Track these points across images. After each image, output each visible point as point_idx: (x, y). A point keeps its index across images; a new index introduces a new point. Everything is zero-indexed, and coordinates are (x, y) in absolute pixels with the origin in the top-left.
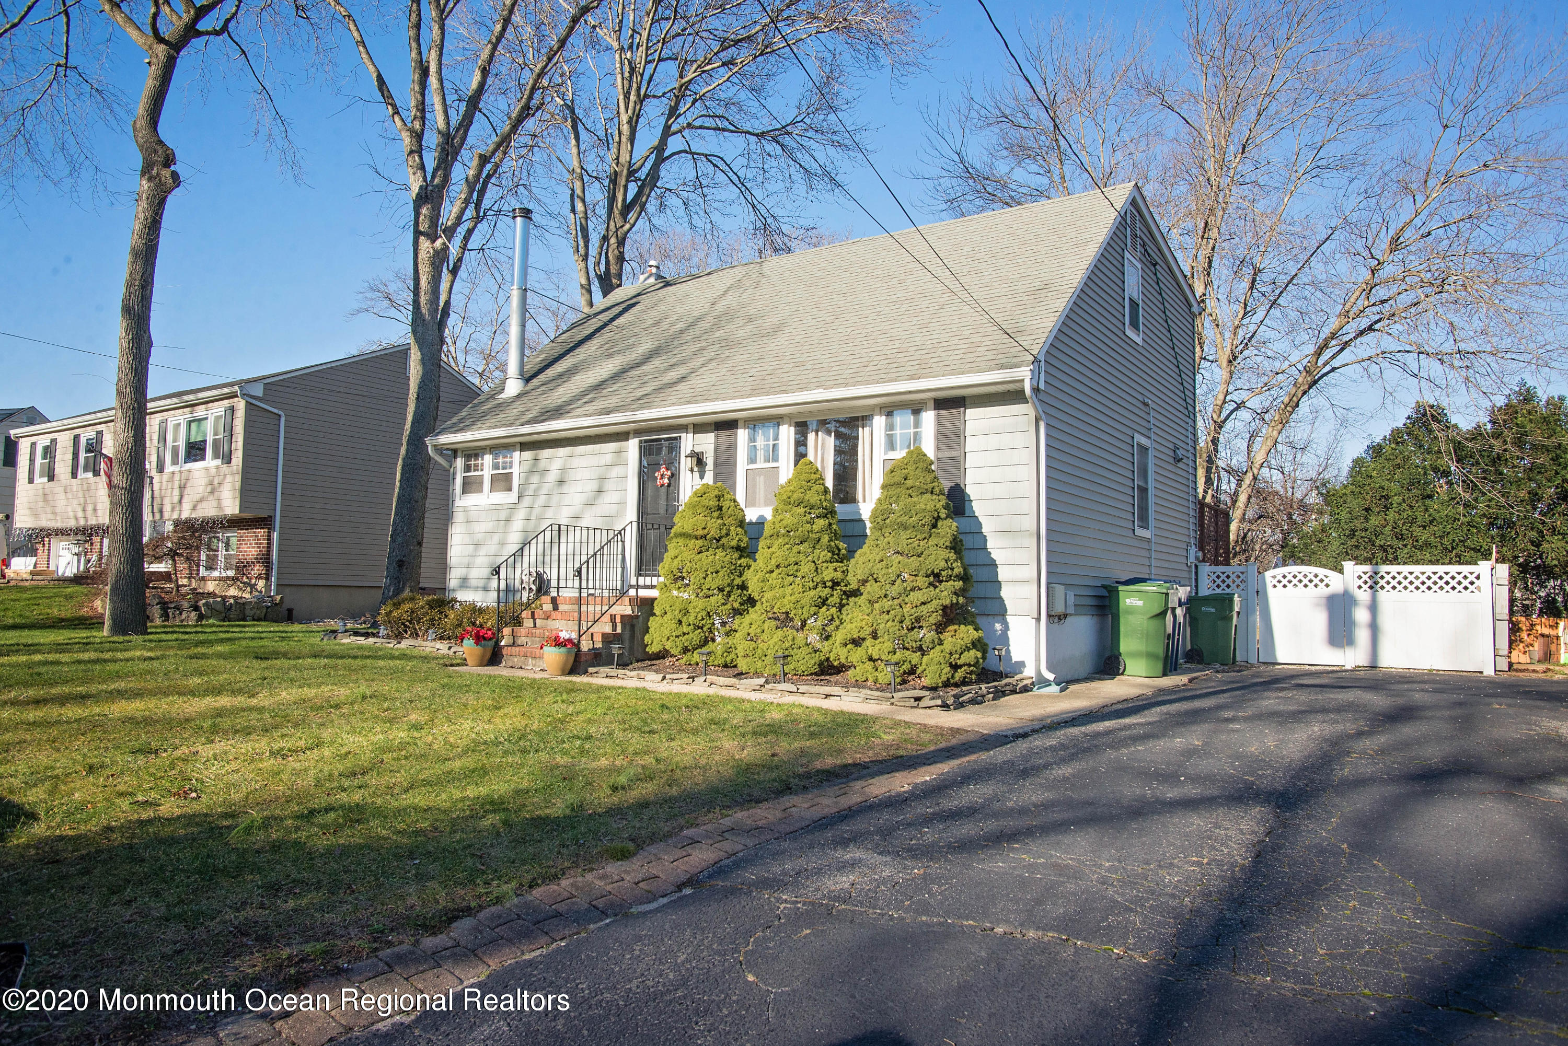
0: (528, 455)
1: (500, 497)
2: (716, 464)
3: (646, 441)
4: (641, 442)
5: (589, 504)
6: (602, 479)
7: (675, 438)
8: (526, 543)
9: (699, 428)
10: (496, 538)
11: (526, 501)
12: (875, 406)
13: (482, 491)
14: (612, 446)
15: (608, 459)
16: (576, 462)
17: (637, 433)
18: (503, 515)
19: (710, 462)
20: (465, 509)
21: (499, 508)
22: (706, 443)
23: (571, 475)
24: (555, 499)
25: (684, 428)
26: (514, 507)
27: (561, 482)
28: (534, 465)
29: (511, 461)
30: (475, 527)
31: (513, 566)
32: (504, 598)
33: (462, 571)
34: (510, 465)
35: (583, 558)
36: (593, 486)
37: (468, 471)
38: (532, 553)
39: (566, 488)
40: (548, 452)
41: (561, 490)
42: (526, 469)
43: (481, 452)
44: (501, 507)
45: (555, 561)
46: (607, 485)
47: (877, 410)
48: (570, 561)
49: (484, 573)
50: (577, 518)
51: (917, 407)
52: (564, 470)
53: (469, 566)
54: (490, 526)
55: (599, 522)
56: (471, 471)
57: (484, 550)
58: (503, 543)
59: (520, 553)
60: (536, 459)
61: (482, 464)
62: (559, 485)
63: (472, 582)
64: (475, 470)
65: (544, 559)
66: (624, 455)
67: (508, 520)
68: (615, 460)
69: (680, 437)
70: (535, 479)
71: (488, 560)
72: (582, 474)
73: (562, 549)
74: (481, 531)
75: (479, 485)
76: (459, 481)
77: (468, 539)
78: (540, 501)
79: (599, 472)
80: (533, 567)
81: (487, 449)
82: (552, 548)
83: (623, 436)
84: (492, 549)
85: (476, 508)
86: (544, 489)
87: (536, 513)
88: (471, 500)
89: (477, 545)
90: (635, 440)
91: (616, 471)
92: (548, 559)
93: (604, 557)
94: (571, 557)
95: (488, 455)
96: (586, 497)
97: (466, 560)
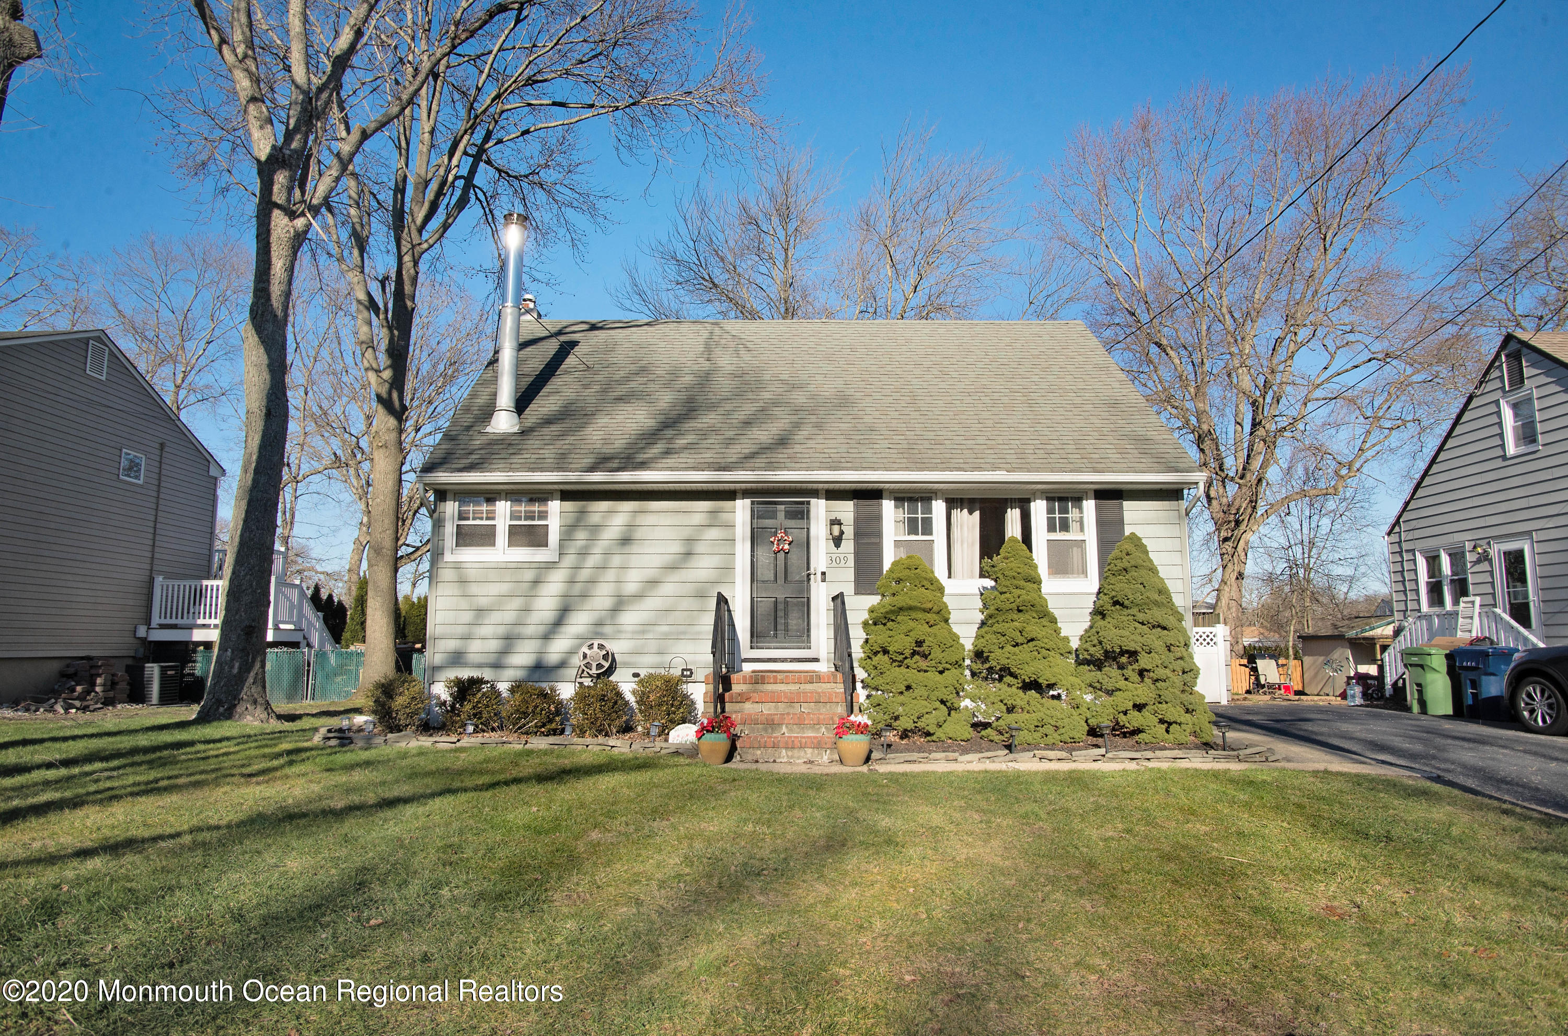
0: (569, 506)
1: (523, 554)
2: (858, 535)
3: (759, 503)
4: (753, 503)
5: (672, 568)
6: (690, 541)
7: (802, 503)
8: (565, 611)
9: (834, 494)
10: (517, 603)
11: (569, 560)
12: (1037, 490)
13: (494, 544)
14: (705, 505)
15: (698, 519)
16: (649, 519)
17: (746, 493)
18: (529, 575)
19: (849, 531)
20: (457, 566)
21: (520, 566)
22: (846, 510)
23: (639, 534)
24: (616, 560)
25: (815, 493)
26: (550, 566)
27: (626, 540)
28: (578, 520)
29: (547, 512)
30: (474, 589)
31: (547, 637)
32: (529, 676)
33: (452, 645)
34: (543, 515)
35: (665, 629)
36: (677, 548)
37: (468, 519)
38: (579, 622)
39: (635, 548)
40: (603, 505)
41: (627, 549)
42: (569, 522)
43: (490, 495)
44: (527, 565)
45: (619, 632)
46: (700, 548)
47: (1038, 494)
48: (643, 632)
49: (494, 645)
50: (653, 583)
51: (1076, 495)
52: (631, 526)
53: (467, 638)
54: (504, 588)
55: (689, 589)
56: (474, 519)
57: (496, 617)
58: (527, 610)
59: (558, 622)
60: (583, 512)
61: (494, 512)
62: (623, 544)
63: (472, 658)
64: (482, 519)
65: (599, 629)
66: (725, 516)
67: (536, 582)
68: (714, 520)
69: (808, 503)
70: (581, 535)
71: (501, 630)
72: (659, 533)
73: (630, 618)
74: (486, 593)
75: (486, 537)
76: (450, 530)
77: (464, 603)
78: (591, 561)
79: (686, 533)
80: (582, 638)
81: (503, 495)
82: (613, 617)
83: (730, 495)
84: (509, 616)
85: (482, 565)
86: (599, 548)
87: (584, 574)
88: (471, 555)
89: (480, 611)
90: (747, 502)
91: (714, 533)
92: (607, 629)
93: (697, 628)
94: (644, 628)
95: (503, 502)
96: (667, 559)
97: (460, 630)
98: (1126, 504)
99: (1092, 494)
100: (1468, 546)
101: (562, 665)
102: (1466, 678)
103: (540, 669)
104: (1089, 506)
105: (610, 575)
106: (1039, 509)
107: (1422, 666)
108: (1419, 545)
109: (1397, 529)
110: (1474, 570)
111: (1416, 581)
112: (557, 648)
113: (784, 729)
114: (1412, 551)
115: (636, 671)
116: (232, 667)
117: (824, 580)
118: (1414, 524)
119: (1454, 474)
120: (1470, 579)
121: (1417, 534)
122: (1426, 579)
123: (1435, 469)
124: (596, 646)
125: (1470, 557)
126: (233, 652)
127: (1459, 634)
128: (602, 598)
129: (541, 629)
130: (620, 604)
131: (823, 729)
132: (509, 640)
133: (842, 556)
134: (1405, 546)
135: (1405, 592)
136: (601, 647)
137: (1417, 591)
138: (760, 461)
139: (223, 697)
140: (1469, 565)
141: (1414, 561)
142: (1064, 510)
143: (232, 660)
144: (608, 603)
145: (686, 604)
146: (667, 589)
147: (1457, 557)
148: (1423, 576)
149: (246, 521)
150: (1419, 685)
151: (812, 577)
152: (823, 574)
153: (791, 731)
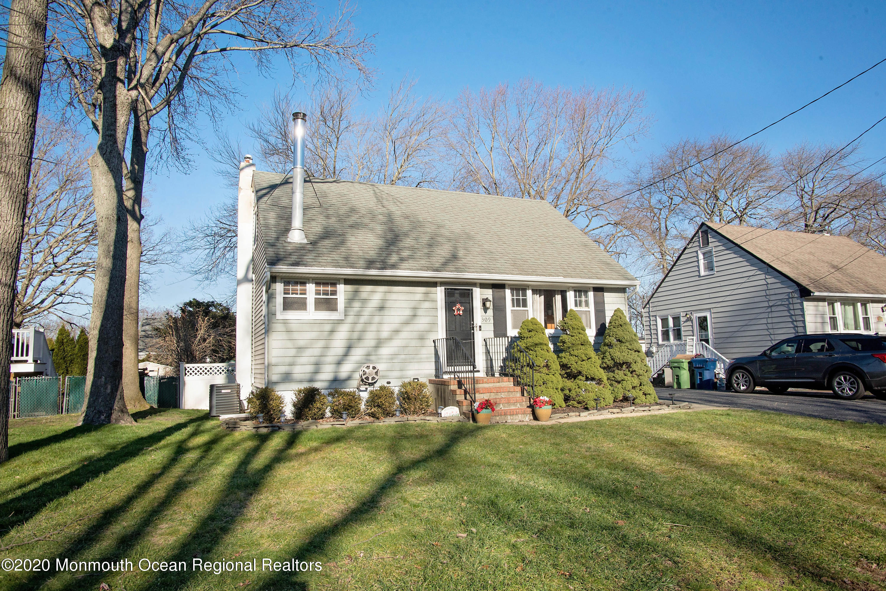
0: (349, 288)
1: (324, 315)
2: (494, 306)
3: (448, 289)
4: (445, 289)
5: (407, 323)
6: (415, 308)
7: (469, 290)
8: (349, 348)
9: (483, 286)
10: (321, 344)
11: (350, 319)
12: (571, 286)
13: (306, 309)
14: (422, 289)
15: (419, 297)
16: (394, 296)
17: (442, 284)
18: (328, 327)
19: (491, 304)
20: (285, 322)
21: (322, 322)
22: (489, 293)
23: (388, 304)
24: (377, 319)
25: (474, 285)
26: (340, 322)
27: (381, 308)
28: (355, 296)
29: (336, 291)
30: (296, 335)
31: (339, 363)
32: (330, 386)
33: (283, 369)
34: (334, 293)
35: (403, 356)
36: (408, 312)
37: (289, 294)
38: (357, 354)
39: (386, 312)
40: (368, 288)
41: (382, 313)
42: (350, 297)
43: (302, 281)
44: (326, 322)
45: (379, 359)
46: (420, 312)
47: (571, 288)
48: (392, 359)
49: (309, 369)
50: (397, 331)
51: (585, 289)
52: (384, 300)
53: (291, 364)
54: (314, 335)
55: (415, 335)
56: (292, 294)
57: (309, 352)
58: (327, 347)
59: (346, 354)
60: (356, 292)
61: (305, 290)
62: (380, 310)
63: (296, 376)
64: (297, 294)
65: (369, 358)
66: (431, 295)
67: (332, 331)
68: (427, 298)
69: (472, 289)
70: (357, 305)
71: (313, 360)
72: (398, 304)
73: (385, 351)
74: (303, 338)
75: (301, 305)
76: (279, 300)
77: (289, 344)
78: (363, 319)
79: (413, 304)
80: (361, 363)
81: (311, 280)
82: (376, 351)
83: (434, 284)
84: (317, 352)
85: (299, 321)
86: (367, 312)
87: (359, 327)
88: (292, 315)
89: (300, 349)
90: (443, 288)
91: (427, 305)
92: (373, 358)
93: (419, 356)
94: (393, 357)
95: (311, 284)
96: (402, 319)
97: (288, 360)
98: (606, 294)
99: (592, 289)
100: (683, 314)
101: (349, 378)
102: (697, 371)
103: (335, 380)
104: (591, 294)
105: (373, 327)
106: (570, 295)
107: (679, 368)
108: (658, 313)
109: (648, 306)
110: (684, 325)
111: (657, 330)
112: (345, 370)
113: (501, 406)
114: (655, 316)
115: (389, 380)
116: (106, 388)
117: (480, 330)
118: (656, 304)
119: (676, 282)
120: (683, 329)
121: (658, 308)
122: (661, 329)
123: (667, 279)
124: (371, 367)
125: (682, 319)
126: (106, 379)
127: (687, 353)
128: (369, 341)
129: (336, 359)
130: (379, 344)
131: (518, 405)
132: (318, 365)
133: (488, 318)
134: (651, 314)
135: (651, 335)
136: (374, 368)
137: (657, 334)
138: (451, 267)
139: (102, 409)
140: (682, 323)
141: (656, 321)
142: (580, 296)
143: (106, 384)
144: (373, 343)
145: (414, 343)
146: (403, 335)
147: (676, 319)
148: (660, 328)
149: (109, 291)
150: (677, 376)
151: (475, 328)
152: (480, 327)
153: (504, 406)
